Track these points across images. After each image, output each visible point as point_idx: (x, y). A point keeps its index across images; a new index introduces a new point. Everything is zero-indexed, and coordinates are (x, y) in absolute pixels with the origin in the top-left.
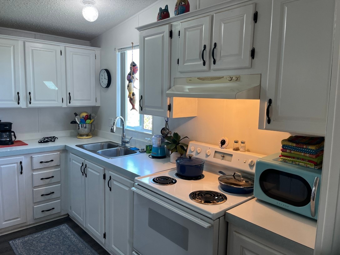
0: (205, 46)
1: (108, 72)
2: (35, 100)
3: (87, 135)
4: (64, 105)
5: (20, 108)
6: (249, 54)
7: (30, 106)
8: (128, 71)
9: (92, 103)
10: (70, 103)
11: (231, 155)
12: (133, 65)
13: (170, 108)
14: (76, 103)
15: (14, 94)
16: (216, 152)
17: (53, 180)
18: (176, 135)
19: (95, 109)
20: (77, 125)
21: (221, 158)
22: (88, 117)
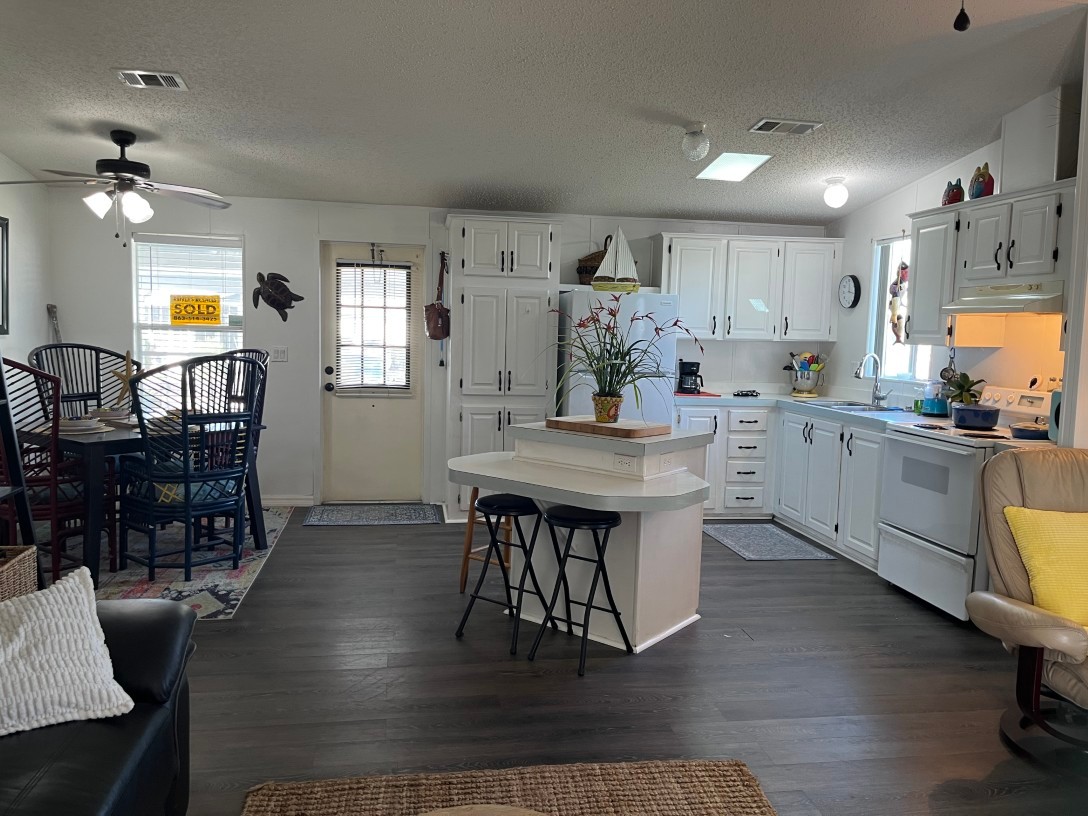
0: (1001, 244)
1: (855, 280)
2: (736, 329)
3: (810, 392)
4: (776, 338)
5: (714, 341)
6: (1051, 255)
7: (727, 336)
8: (892, 277)
9: (823, 336)
10: (785, 334)
11: (1043, 399)
12: (904, 268)
13: (950, 332)
14: (793, 335)
15: (709, 319)
16: (1022, 397)
17: (754, 453)
18: (964, 376)
19: (827, 347)
20: (794, 373)
21: (1029, 404)
22: (814, 360)
